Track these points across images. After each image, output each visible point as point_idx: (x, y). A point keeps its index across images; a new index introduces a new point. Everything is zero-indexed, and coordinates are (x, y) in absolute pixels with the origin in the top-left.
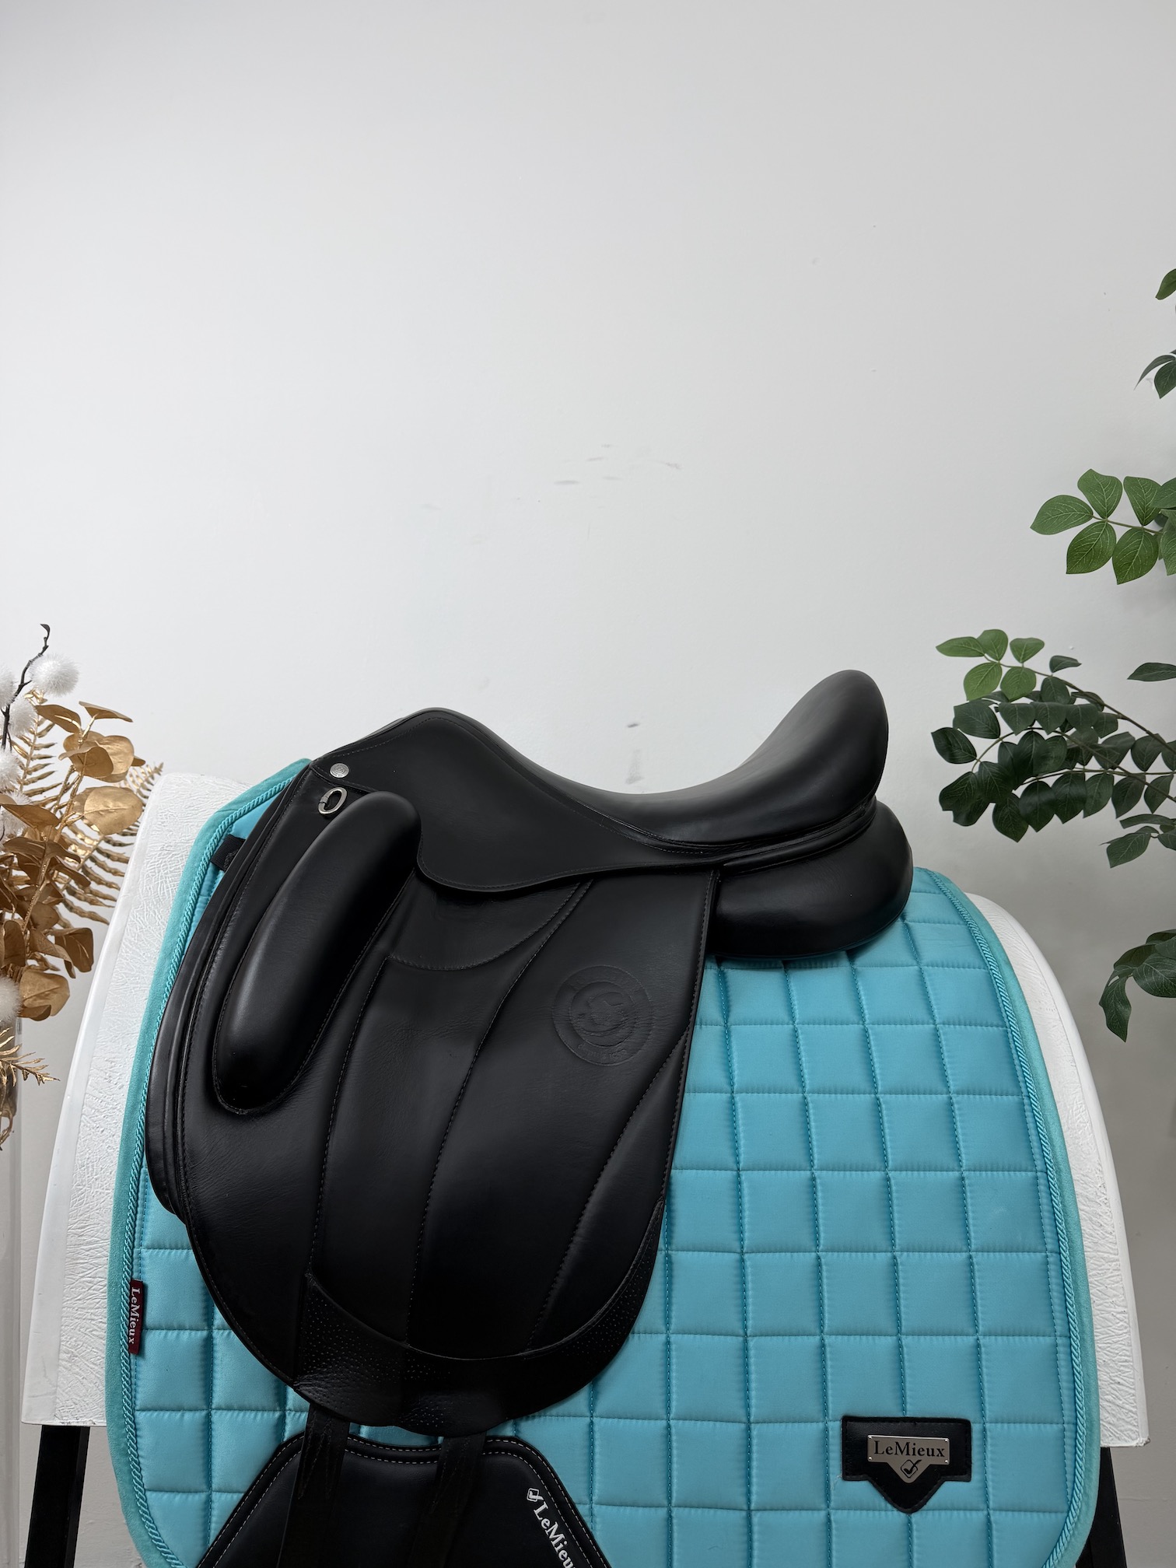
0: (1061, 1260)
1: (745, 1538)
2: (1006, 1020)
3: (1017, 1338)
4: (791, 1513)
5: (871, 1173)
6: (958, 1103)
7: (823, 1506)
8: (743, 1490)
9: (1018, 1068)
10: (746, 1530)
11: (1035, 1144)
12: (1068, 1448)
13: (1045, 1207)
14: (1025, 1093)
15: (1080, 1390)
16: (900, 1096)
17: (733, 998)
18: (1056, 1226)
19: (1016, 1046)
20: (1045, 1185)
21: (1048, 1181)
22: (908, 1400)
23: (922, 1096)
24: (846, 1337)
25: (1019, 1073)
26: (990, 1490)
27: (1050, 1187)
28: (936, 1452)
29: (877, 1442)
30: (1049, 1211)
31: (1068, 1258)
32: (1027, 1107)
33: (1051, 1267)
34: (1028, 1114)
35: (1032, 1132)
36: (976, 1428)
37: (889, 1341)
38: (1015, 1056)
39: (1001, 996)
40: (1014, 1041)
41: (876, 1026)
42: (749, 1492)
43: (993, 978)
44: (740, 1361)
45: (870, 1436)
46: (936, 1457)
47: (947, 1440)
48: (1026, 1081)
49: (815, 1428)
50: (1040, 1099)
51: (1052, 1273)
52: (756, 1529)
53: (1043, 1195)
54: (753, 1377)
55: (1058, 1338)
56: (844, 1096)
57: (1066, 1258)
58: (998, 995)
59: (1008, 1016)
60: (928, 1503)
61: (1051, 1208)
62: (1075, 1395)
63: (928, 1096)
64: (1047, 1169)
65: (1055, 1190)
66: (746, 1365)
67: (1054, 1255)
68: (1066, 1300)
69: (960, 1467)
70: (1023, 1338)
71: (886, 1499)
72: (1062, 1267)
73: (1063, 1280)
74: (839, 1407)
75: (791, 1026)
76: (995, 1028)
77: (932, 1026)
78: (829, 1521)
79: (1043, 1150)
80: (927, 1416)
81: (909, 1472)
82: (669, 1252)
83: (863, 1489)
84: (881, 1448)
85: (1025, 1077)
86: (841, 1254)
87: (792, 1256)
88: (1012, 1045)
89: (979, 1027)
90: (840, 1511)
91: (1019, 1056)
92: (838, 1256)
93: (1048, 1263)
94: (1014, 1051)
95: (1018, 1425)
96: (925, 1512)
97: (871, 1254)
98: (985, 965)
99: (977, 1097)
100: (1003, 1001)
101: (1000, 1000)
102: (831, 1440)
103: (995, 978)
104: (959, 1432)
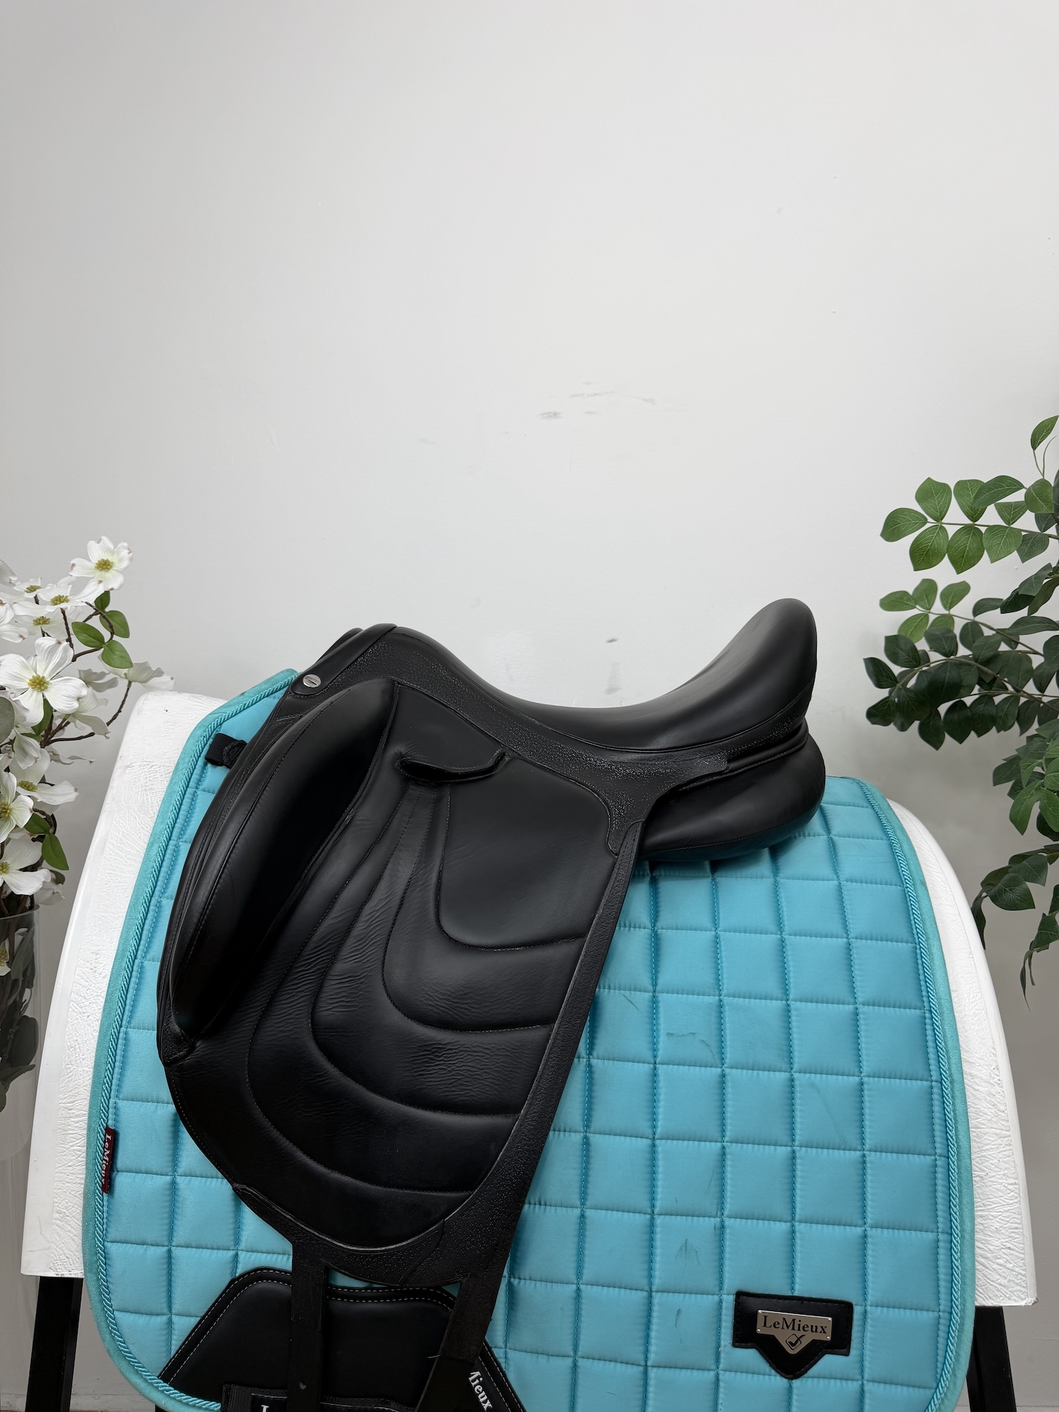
0: (949, 1164)
1: (641, 1389)
2: (916, 936)
3: (901, 1232)
4: (684, 1371)
5: (777, 1073)
6: (864, 1013)
7: (713, 1367)
8: (642, 1349)
9: (922, 983)
10: (642, 1382)
11: (932, 1056)
12: (942, 1334)
13: (937, 1115)
14: (927, 1008)
15: (956, 1282)
16: (809, 1004)
17: (662, 904)
18: (947, 1132)
19: (923, 962)
20: (939, 1094)
21: (942, 1090)
22: (797, 1280)
23: (830, 1005)
24: (744, 1221)
25: (923, 988)
26: (866, 1364)
27: (943, 1096)
28: (819, 1329)
29: (766, 1317)
30: (940, 1119)
31: (956, 1163)
32: (928, 1021)
33: (939, 1169)
34: (928, 1027)
35: (931, 1044)
36: (857, 1310)
37: (784, 1226)
38: (921, 972)
39: (913, 913)
40: (922, 957)
41: (793, 937)
42: (647, 1351)
43: (907, 895)
44: (646, 1237)
45: (760, 1311)
46: (818, 1334)
47: (830, 1319)
48: (929, 997)
49: (711, 1300)
50: (941, 1014)
51: (939, 1176)
52: (652, 1382)
53: (936, 1103)
54: (658, 1251)
55: (940, 1234)
56: (758, 1001)
57: (953, 1162)
58: (911, 913)
59: (918, 933)
60: (808, 1372)
61: (943, 1116)
62: (952, 1287)
63: (835, 1006)
64: (942, 1079)
65: (949, 1100)
66: (652, 1240)
67: (943, 1158)
68: (950, 1201)
69: (840, 1342)
70: (907, 1232)
71: (771, 1365)
72: (949, 1170)
73: (949, 1182)
74: (733, 1282)
75: (713, 933)
76: (904, 944)
77: (845, 940)
78: (717, 1379)
79: (939, 1062)
80: (814, 1296)
81: (793, 1344)
82: (588, 1134)
83: (751, 1356)
84: (768, 1321)
85: (928, 992)
86: (745, 1146)
87: (699, 1145)
88: (920, 961)
89: (889, 943)
90: (728, 1373)
91: (925, 972)
92: (742, 1147)
93: (936, 1166)
94: (920, 967)
95: (896, 1310)
96: (805, 1379)
97: (772, 1147)
98: (901, 881)
99: (882, 1008)
100: (914, 918)
101: (912, 918)
102: (724, 1311)
103: (910, 896)
104: (841, 1313)
